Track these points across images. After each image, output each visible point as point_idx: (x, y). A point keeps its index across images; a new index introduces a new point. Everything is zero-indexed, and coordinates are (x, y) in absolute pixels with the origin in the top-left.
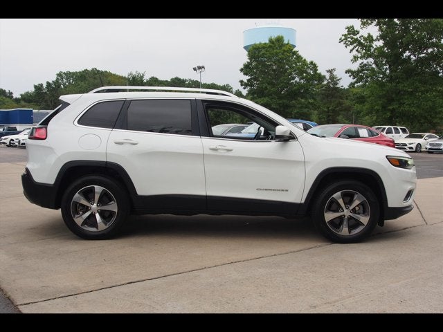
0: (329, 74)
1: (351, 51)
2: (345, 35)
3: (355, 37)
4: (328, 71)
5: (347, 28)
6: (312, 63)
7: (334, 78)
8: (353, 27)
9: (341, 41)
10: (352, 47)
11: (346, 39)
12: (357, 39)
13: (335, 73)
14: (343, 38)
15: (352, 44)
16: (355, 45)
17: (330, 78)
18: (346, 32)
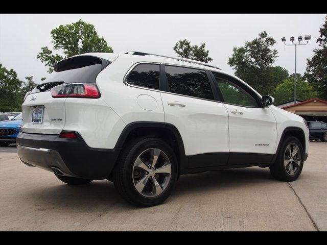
0: (28, 80)
1: (46, 65)
2: (41, 53)
3: (49, 55)
4: (27, 78)
5: (43, 48)
6: (12, 70)
7: (32, 84)
8: (47, 47)
9: (38, 57)
10: (47, 62)
11: (42, 56)
12: (50, 57)
13: (32, 80)
14: (40, 55)
15: (46, 60)
16: (49, 61)
17: (29, 83)
18: (42, 51)
